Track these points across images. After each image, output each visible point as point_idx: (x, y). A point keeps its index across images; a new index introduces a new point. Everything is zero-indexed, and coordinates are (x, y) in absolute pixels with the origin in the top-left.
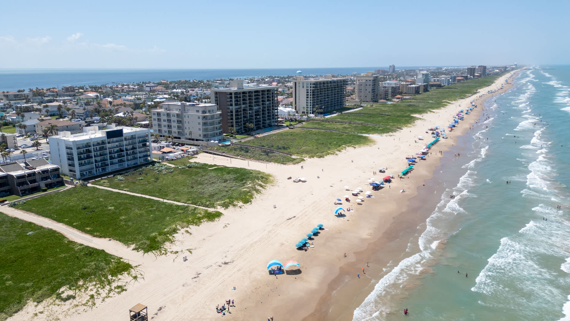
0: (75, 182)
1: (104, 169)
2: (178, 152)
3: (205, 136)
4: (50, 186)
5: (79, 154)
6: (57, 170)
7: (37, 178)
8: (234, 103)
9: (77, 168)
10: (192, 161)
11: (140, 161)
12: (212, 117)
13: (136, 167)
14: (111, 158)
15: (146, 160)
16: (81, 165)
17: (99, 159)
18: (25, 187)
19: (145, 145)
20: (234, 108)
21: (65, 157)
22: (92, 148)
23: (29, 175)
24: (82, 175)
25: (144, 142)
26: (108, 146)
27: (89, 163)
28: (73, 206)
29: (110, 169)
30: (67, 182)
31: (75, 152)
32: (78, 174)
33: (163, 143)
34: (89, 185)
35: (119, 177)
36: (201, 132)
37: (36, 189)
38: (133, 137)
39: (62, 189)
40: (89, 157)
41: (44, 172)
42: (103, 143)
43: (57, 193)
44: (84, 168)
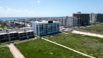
0: (38, 36)
1: (47, 33)
2: (67, 30)
3: (73, 25)
4: (30, 38)
5: (40, 27)
6: (33, 32)
7: (26, 34)
8: (80, 17)
9: (39, 32)
10: (72, 32)
11: (57, 31)
12: (76, 20)
13: (56, 33)
14: (49, 30)
15: (58, 31)
16: (40, 31)
17: (45, 30)
18: (22, 37)
19: (58, 27)
20: (80, 18)
21: (36, 28)
22: (44, 26)
23: (24, 33)
24: (40, 34)
25: (58, 26)
26: (48, 26)
27: (43, 31)
29: (49, 33)
30: (36, 36)
31: (39, 27)
32: (39, 35)
33: (62, 27)
34: (42, 38)
35: (52, 36)
36: (72, 25)
37: (26, 38)
38: (55, 24)
39: (33, 39)
42: (47, 25)
44: (41, 32)
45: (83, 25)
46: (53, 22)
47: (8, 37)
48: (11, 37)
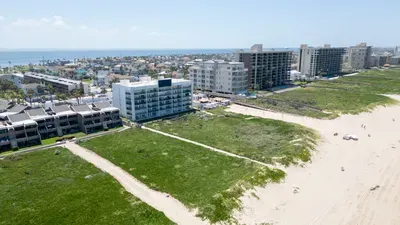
0: (132, 123)
1: (154, 114)
2: (212, 103)
3: (233, 90)
4: (111, 126)
5: (136, 99)
6: (117, 112)
7: (101, 118)
8: (256, 63)
9: (133, 112)
10: (227, 110)
11: (183, 108)
12: (240, 74)
13: (181, 113)
14: (161, 104)
15: (188, 108)
16: (136, 109)
17: (151, 104)
18: (91, 126)
19: (187, 95)
20: (256, 67)
21: (124, 101)
22: (146, 95)
23: (95, 115)
24: (137, 118)
25: (187, 92)
26: (159, 93)
27: (143, 108)
28: (130, 148)
29: (159, 113)
30: (125, 123)
31: (132, 97)
32: (134, 118)
33: (201, 95)
34: (143, 127)
35: (168, 122)
36: (230, 87)
37: (100, 128)
38: (179, 87)
39: (120, 130)
40: (143, 102)
41: (107, 113)
42: (155, 90)
43: (116, 133)
44: (139, 111)
45: (265, 88)
46: (174, 81)
47: (53, 126)
48: (62, 125)
